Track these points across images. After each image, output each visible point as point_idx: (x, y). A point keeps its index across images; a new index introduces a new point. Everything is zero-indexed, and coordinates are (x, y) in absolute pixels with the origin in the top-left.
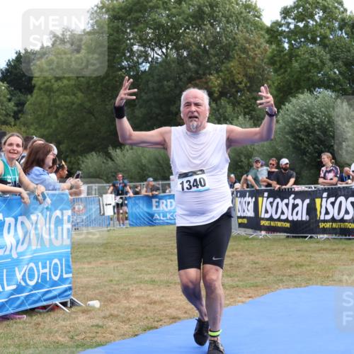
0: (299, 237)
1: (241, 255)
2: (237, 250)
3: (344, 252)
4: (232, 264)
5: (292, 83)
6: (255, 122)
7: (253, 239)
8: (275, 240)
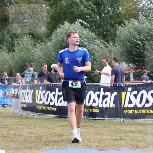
0: (62, 117)
1: (22, 128)
2: (20, 125)
3: (91, 128)
4: (15, 134)
5: (61, 15)
6: (37, 40)
7: (31, 118)
8: (46, 119)
